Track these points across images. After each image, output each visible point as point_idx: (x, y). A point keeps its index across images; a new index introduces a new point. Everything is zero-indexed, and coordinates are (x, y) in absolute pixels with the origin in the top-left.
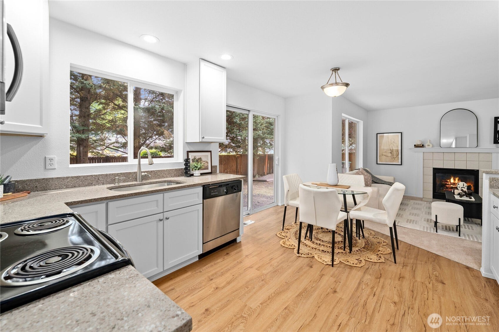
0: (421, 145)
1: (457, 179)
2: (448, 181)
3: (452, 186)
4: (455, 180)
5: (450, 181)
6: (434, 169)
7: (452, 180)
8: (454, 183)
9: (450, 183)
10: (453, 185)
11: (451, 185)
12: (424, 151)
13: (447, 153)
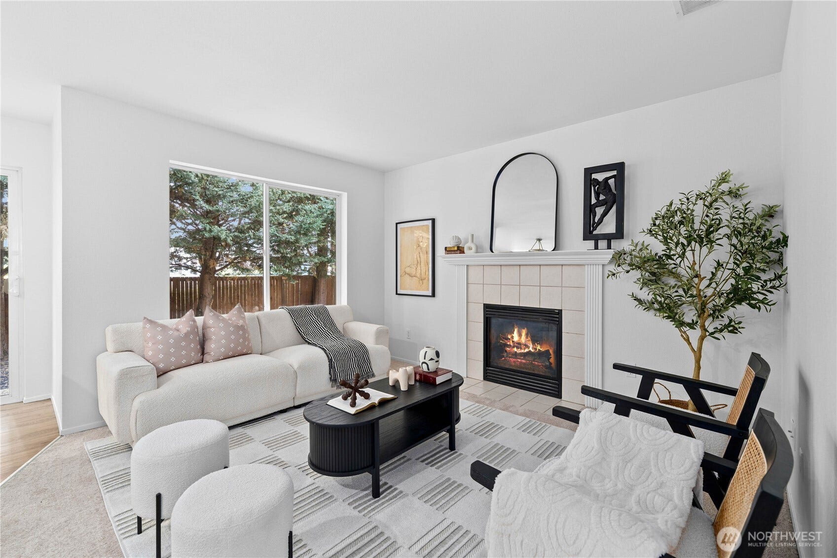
0: (456, 249)
1: (524, 332)
2: (509, 337)
3: (515, 349)
4: (520, 335)
5: (512, 337)
6: (487, 307)
7: (516, 335)
8: (519, 344)
9: (513, 342)
10: (518, 348)
11: (514, 347)
12: (468, 263)
13: (508, 267)
